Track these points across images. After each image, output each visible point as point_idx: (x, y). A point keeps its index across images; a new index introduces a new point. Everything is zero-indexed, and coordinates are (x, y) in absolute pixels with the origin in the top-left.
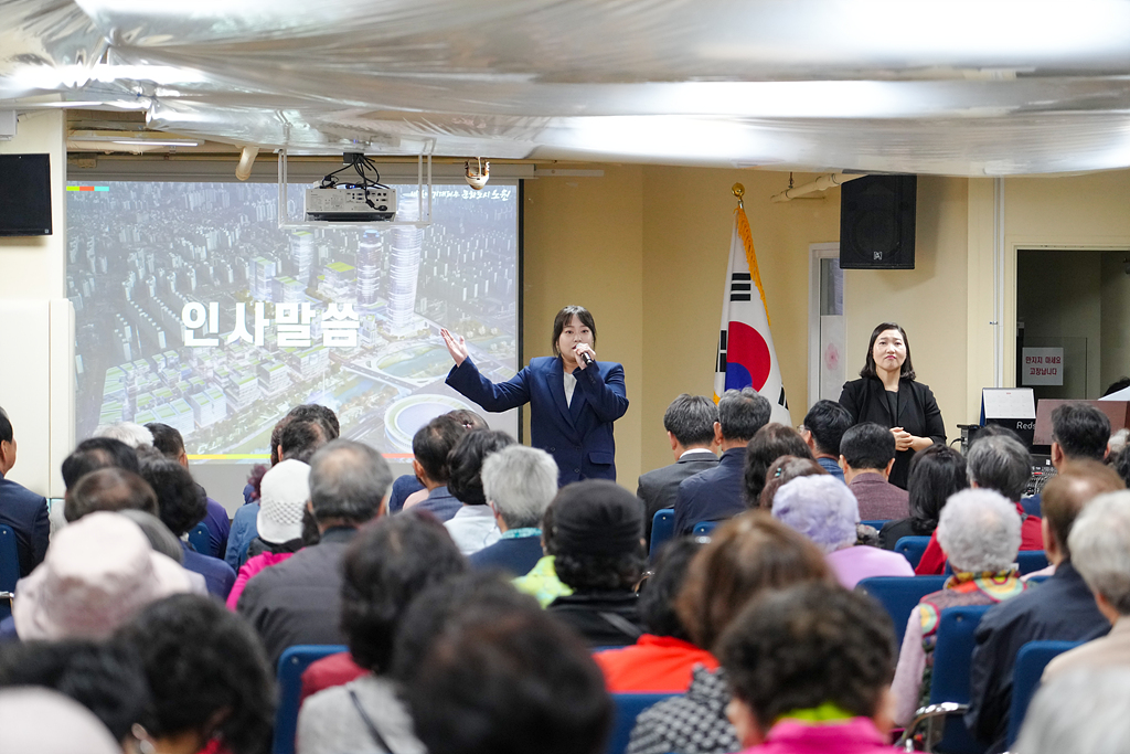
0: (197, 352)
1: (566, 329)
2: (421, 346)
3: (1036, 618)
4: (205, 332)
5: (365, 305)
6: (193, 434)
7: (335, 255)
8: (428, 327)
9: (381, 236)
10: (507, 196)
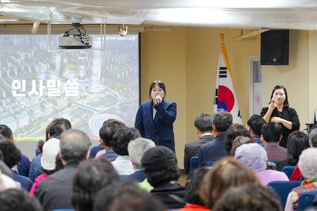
0: (18, 99)
1: (153, 89)
2: (102, 96)
4: (21, 91)
5: (81, 81)
6: (17, 130)
7: (69, 62)
8: (105, 88)
9: (87, 54)
10: (134, 39)
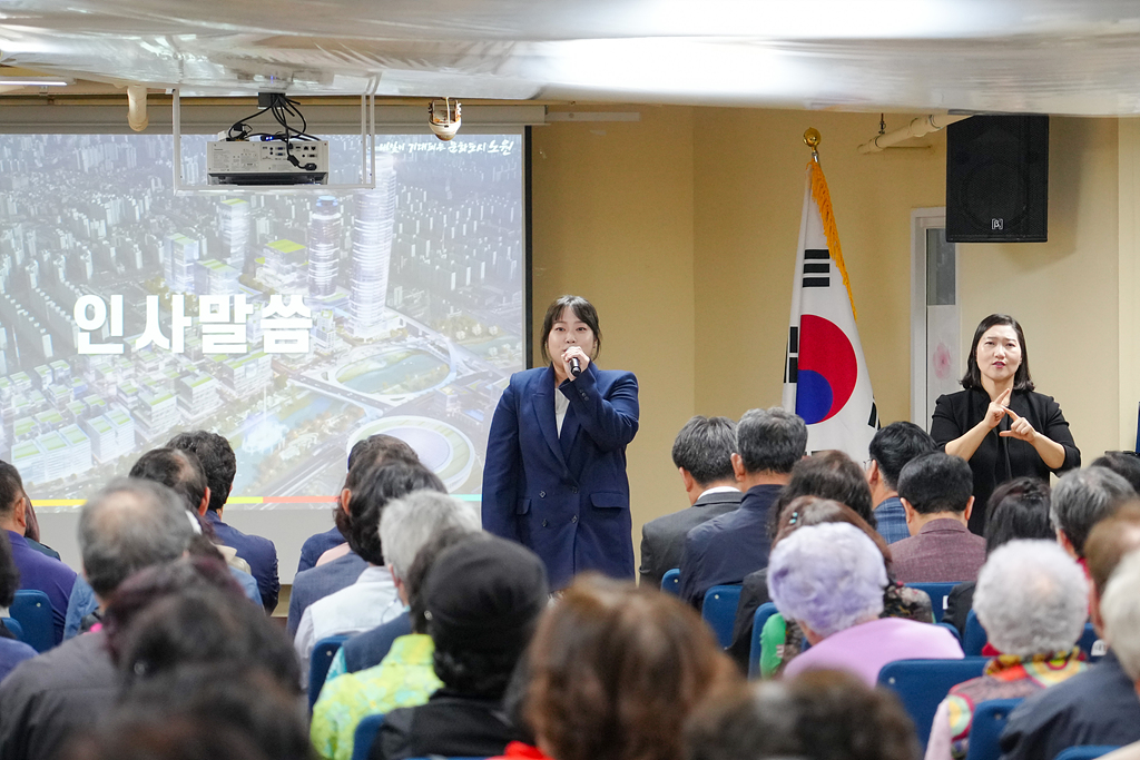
0: (94, 362)
1: (557, 326)
2: (395, 351)
3: (1080, 717)
4: (105, 335)
5: (319, 297)
6: (90, 472)
7: (278, 230)
8: (405, 325)
9: (340, 203)
10: (510, 148)
